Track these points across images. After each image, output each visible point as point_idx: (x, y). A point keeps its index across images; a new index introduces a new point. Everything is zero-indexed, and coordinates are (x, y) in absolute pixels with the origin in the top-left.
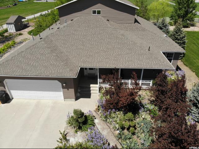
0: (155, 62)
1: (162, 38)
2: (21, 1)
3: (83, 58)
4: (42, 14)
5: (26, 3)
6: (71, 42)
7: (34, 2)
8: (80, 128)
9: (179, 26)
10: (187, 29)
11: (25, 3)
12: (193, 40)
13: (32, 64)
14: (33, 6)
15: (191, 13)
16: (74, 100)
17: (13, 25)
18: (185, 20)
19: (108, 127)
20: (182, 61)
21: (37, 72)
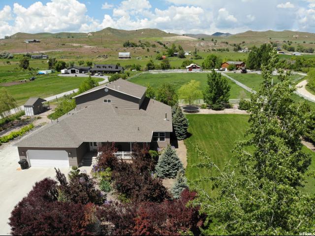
1: (158, 121)
2: (42, 74)
4: (67, 95)
5: (48, 77)
7: (59, 77)
10: (220, 111)
11: (46, 77)
14: (56, 83)
20: (184, 141)
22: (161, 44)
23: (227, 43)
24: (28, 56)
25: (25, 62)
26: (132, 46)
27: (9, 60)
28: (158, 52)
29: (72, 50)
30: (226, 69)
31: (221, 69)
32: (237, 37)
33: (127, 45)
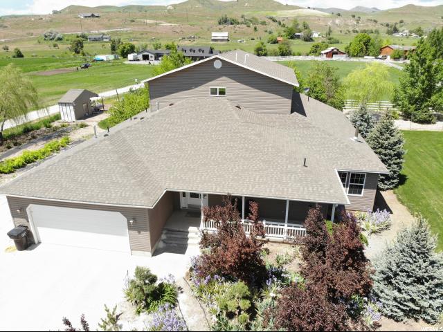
0: (310, 189)
1: (343, 143)
2: (100, 60)
3: (175, 174)
4: (134, 89)
5: (109, 64)
6: (160, 145)
7: (124, 64)
8: (147, 306)
9: (385, 121)
10: (429, 126)
11: (106, 65)
12: (435, 151)
13: (80, 179)
14: (120, 72)
15: (438, 92)
16: (149, 254)
17: (72, 108)
18: (422, 107)
19: (201, 310)
20: (394, 193)
21: (86, 195)
22: (274, 21)
23: (375, 21)
24: (83, 36)
25: (77, 44)
26: (232, 24)
27: (56, 43)
28: (270, 33)
29: (144, 28)
30: (389, 57)
31: (380, 57)
32: (390, 13)
33: (224, 21)
